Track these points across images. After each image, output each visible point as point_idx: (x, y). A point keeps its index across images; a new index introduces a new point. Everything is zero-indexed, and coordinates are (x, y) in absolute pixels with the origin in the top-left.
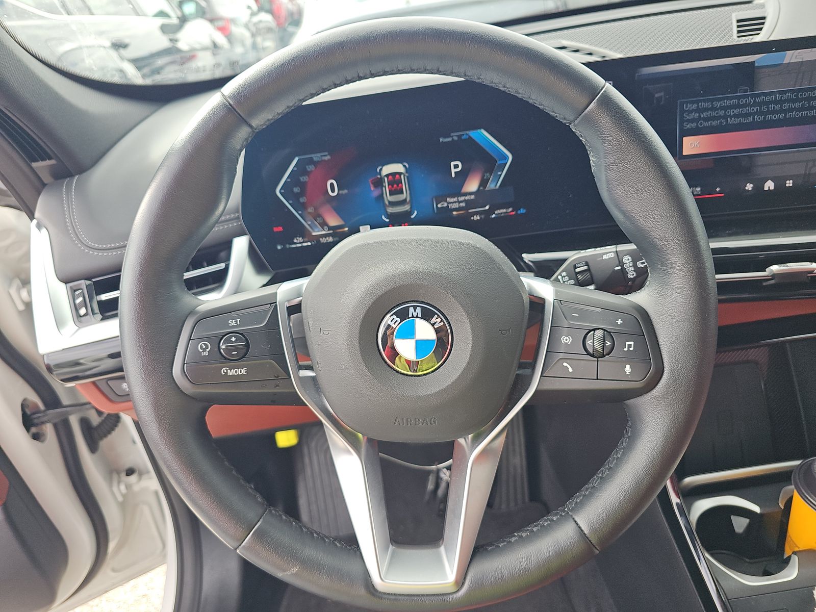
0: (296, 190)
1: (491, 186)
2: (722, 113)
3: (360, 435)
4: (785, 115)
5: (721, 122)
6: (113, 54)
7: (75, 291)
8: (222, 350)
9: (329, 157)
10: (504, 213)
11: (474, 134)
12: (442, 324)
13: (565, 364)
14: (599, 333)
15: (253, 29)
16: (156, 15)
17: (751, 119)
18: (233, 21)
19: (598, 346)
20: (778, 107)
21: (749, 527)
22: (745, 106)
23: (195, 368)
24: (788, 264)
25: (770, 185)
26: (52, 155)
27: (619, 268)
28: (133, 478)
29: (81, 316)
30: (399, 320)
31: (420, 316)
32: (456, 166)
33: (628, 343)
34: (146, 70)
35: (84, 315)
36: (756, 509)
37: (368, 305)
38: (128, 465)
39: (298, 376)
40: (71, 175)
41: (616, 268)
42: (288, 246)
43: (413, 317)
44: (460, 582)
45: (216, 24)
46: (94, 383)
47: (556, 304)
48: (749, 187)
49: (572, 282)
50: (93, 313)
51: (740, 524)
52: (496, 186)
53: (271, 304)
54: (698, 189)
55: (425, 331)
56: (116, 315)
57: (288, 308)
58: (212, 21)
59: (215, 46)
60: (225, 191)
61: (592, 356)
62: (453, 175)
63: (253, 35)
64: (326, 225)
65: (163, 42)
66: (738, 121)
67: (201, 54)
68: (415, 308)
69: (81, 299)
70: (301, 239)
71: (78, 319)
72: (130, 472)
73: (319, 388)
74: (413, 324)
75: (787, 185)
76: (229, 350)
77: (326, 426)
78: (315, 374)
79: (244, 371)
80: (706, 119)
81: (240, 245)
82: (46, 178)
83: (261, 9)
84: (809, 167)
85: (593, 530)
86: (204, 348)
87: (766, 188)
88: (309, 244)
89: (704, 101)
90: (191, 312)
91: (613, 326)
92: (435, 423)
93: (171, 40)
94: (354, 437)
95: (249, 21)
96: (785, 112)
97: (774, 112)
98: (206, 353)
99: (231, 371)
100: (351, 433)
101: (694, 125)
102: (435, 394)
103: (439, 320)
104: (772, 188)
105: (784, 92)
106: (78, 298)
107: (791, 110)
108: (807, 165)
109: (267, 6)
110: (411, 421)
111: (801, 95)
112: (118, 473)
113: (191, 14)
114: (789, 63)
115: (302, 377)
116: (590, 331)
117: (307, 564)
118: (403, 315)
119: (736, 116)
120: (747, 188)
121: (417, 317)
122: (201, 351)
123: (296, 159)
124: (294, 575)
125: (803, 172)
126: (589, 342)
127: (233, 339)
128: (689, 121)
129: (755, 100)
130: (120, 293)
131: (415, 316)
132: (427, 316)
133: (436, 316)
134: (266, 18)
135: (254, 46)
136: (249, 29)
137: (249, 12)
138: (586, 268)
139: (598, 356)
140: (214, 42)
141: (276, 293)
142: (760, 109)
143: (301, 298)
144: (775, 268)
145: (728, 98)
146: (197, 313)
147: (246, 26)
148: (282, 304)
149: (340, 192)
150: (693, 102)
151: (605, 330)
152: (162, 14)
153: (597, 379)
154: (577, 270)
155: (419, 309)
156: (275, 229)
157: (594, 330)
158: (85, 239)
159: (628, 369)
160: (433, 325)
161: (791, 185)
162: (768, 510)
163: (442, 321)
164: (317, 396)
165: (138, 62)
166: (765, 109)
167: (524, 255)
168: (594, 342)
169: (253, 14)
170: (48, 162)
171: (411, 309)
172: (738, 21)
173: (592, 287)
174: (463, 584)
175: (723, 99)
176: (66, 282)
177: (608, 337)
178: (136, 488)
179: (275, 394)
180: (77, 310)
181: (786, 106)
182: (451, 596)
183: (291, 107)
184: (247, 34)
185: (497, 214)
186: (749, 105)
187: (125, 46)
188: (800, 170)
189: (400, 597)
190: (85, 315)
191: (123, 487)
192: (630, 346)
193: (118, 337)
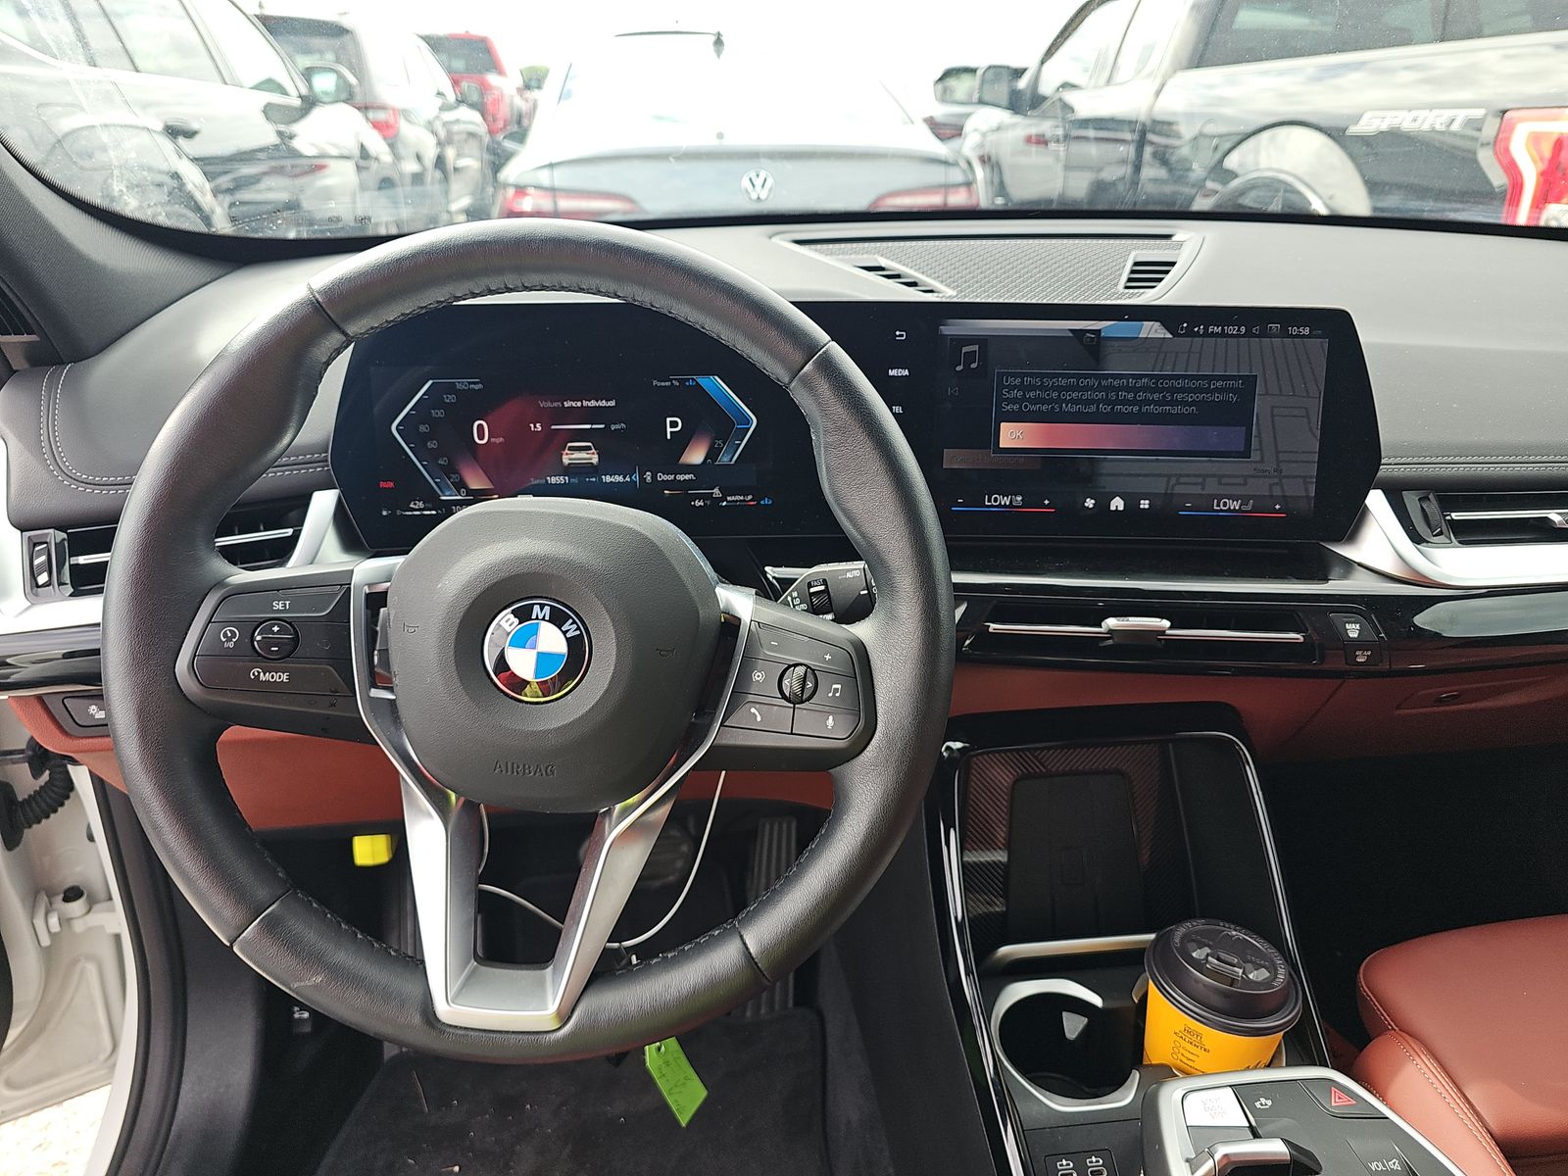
0: (423, 428)
1: (724, 459)
2: (1055, 395)
3: (453, 796)
4: (1140, 408)
5: (1053, 408)
6: (166, 144)
7: (35, 545)
8: (255, 643)
9: (480, 386)
10: (741, 501)
11: (703, 381)
12: (578, 632)
13: (753, 710)
14: (801, 670)
15: (442, 133)
16: (257, 87)
17: (1093, 408)
18: (405, 113)
19: (797, 688)
20: (1130, 396)
21: (1086, 1032)
22: (1086, 389)
23: (210, 665)
24: (1130, 619)
25: (1117, 504)
26: (34, 327)
27: (866, 592)
28: (77, 907)
29: (38, 586)
30: (516, 621)
31: (547, 618)
32: (673, 425)
33: (835, 686)
34: (224, 181)
35: (44, 586)
36: (1096, 1000)
37: (474, 595)
38: (69, 883)
39: (365, 697)
40: (62, 363)
41: (862, 593)
42: (399, 512)
43: (537, 618)
44: (564, 1017)
45: (371, 115)
46: (39, 698)
47: (753, 628)
48: (1090, 503)
49: (804, 606)
50: (61, 584)
51: (1073, 1025)
52: (731, 461)
53: (341, 585)
54: (1019, 498)
55: (552, 640)
56: (100, 591)
57: (368, 596)
58: (364, 108)
59: (364, 154)
60: (295, 418)
61: (788, 700)
62: (669, 437)
63: (439, 143)
64: (465, 486)
65: (265, 134)
66: (1075, 408)
67: (334, 165)
68: (542, 607)
69: (43, 558)
70: (421, 505)
71: (32, 590)
72: (73, 894)
73: (398, 717)
74: (536, 628)
75: (1142, 506)
76: (267, 643)
77: (403, 778)
78: (394, 697)
79: (285, 677)
80: (1034, 401)
81: (323, 504)
82: (17, 362)
83: (461, 101)
84: (1172, 483)
85: (766, 952)
86: (229, 636)
87: (1113, 508)
88: (434, 512)
89: (1031, 375)
90: (219, 583)
91: (819, 662)
92: (553, 774)
93: (280, 134)
94: (441, 796)
95: (437, 117)
96: (1141, 403)
97: (1126, 402)
98: (231, 645)
99: (264, 675)
100: (437, 789)
101: (1016, 407)
102: (555, 730)
103: (575, 626)
104: (1121, 508)
105: (1141, 376)
106: (38, 557)
107: (1148, 402)
108: (1168, 482)
109: (475, 97)
110: (518, 767)
111: (1162, 383)
112: (51, 895)
113: (326, 93)
114: (1146, 338)
115: (373, 698)
116: (790, 666)
117: (335, 972)
118: (523, 615)
119: (1074, 402)
120: (1086, 505)
121: (543, 619)
122: (224, 640)
123: (430, 382)
124: (316, 986)
125: (1163, 492)
126: (786, 682)
127: (276, 629)
128: (1010, 401)
129: (1100, 383)
130: (112, 557)
131: (541, 617)
132: (557, 619)
133: (571, 621)
134: (469, 117)
135: (440, 162)
136: (434, 133)
137: (439, 102)
138: (823, 588)
139: (796, 700)
140: (362, 146)
141: (352, 571)
142: (1107, 395)
143: (389, 584)
144: (1111, 623)
145: (1064, 376)
146: (228, 585)
147: (430, 126)
148: (359, 587)
149: (493, 440)
150: (1015, 375)
151: (809, 667)
152: (270, 85)
153: (792, 733)
154: (812, 590)
155: (547, 609)
156: (382, 484)
157: (795, 665)
158: (67, 464)
159: (830, 721)
160: (565, 633)
161: (1147, 506)
162: (1114, 1004)
163: (578, 628)
164: (392, 728)
165: (209, 165)
166: (1112, 396)
167: (767, 569)
168: (791, 684)
169: (444, 108)
170: (26, 338)
171: (537, 608)
172: (1136, 264)
173: (830, 617)
174: (569, 1018)
175: (1057, 376)
176: (22, 528)
177: (810, 675)
178: (78, 926)
179: (328, 717)
180: (34, 577)
181: (1141, 396)
182: (548, 1036)
183: (408, 314)
184: (431, 141)
185: (730, 501)
186: (1091, 388)
187: (190, 134)
188: (1159, 487)
189: (472, 1033)
190: (48, 584)
191: (54, 920)
192: (836, 690)
193: (98, 625)
